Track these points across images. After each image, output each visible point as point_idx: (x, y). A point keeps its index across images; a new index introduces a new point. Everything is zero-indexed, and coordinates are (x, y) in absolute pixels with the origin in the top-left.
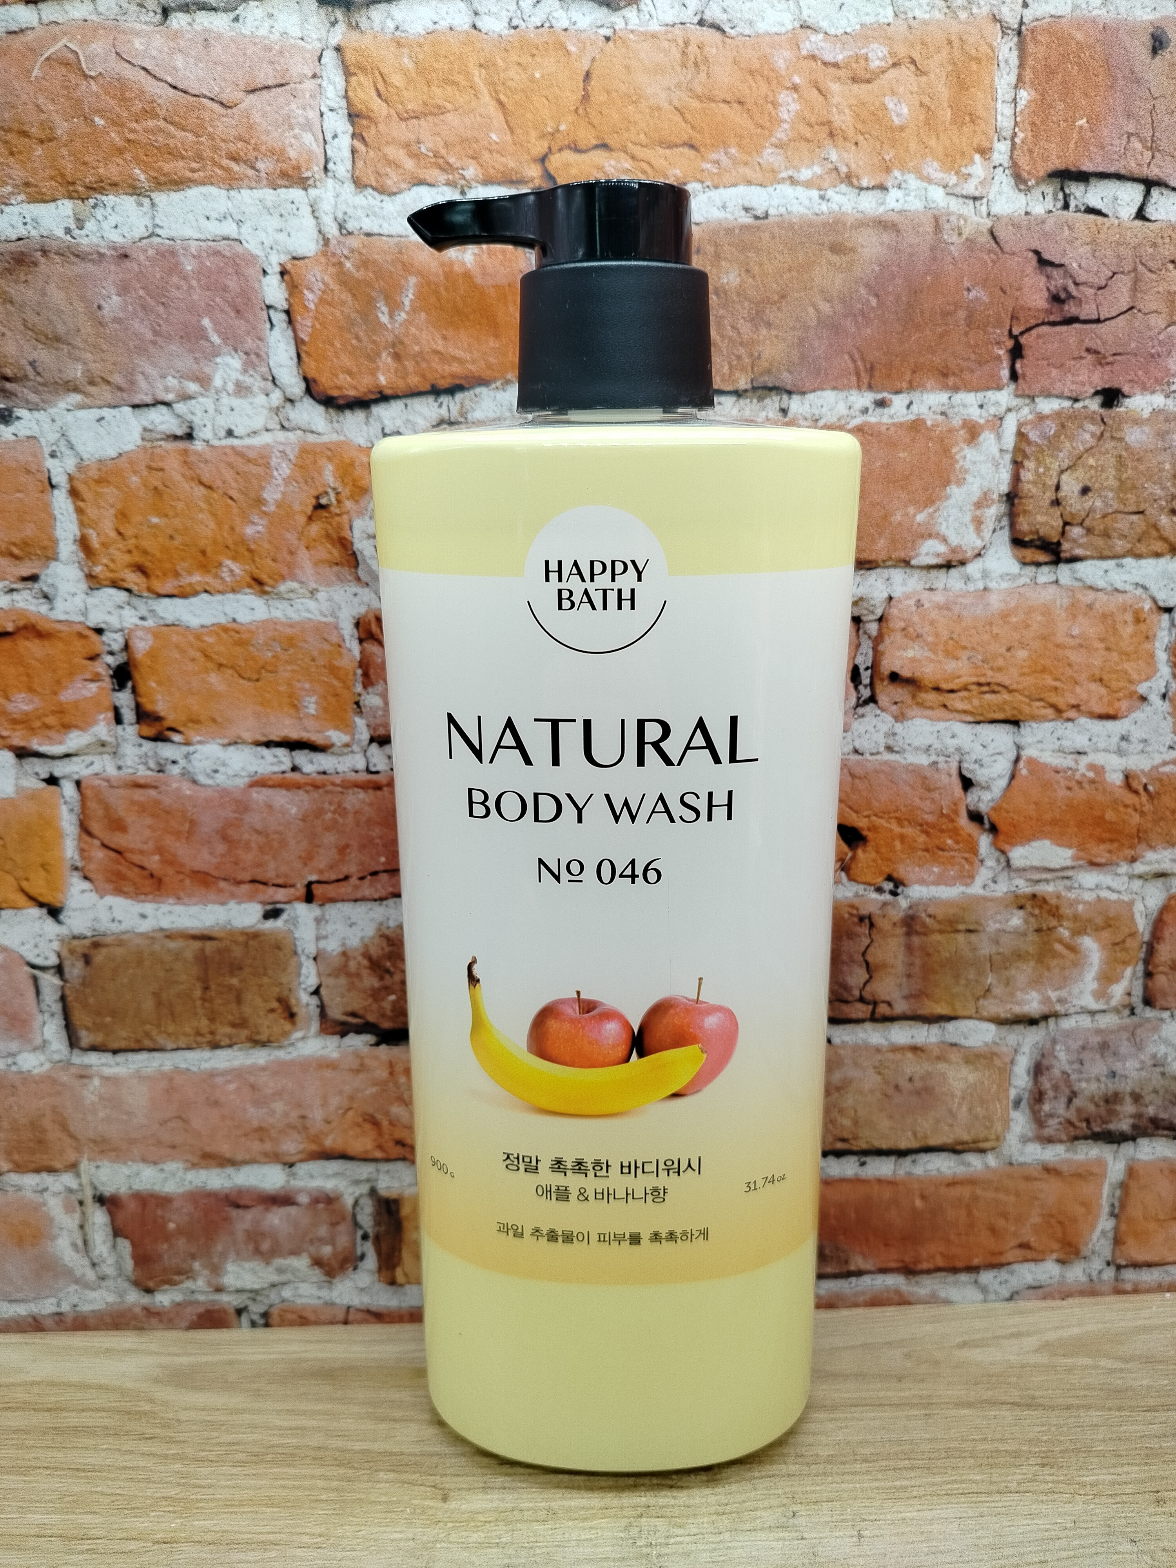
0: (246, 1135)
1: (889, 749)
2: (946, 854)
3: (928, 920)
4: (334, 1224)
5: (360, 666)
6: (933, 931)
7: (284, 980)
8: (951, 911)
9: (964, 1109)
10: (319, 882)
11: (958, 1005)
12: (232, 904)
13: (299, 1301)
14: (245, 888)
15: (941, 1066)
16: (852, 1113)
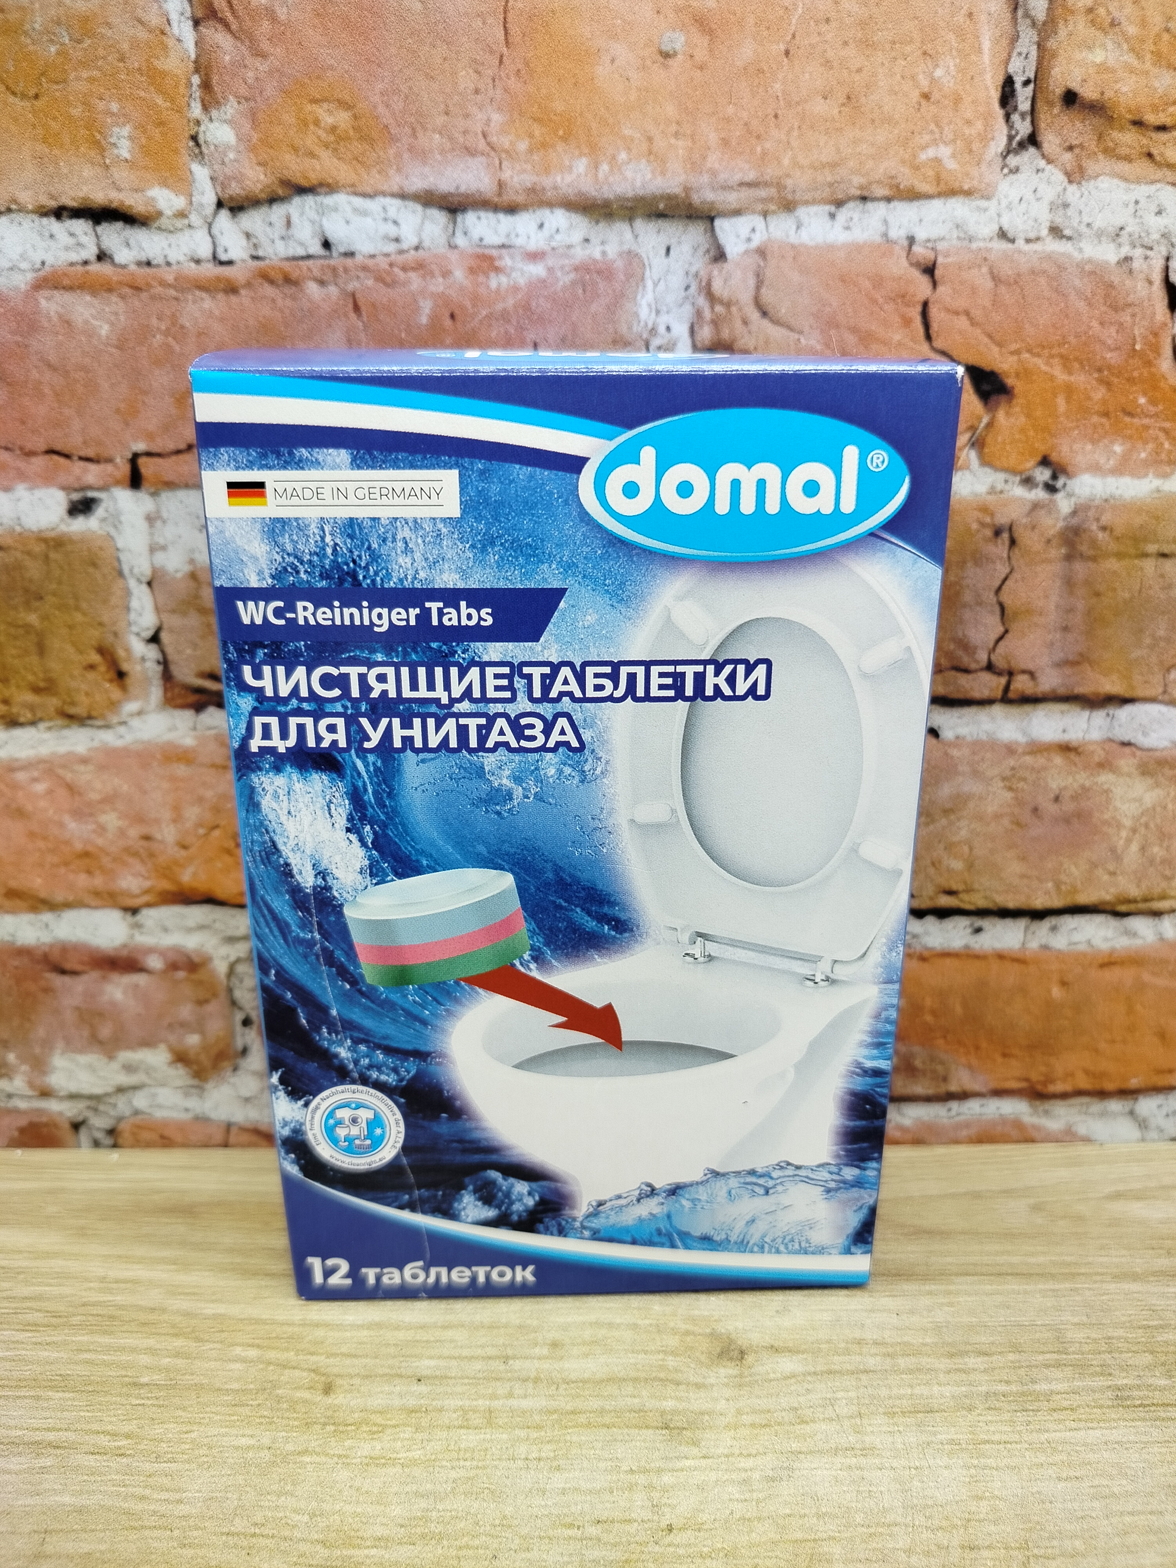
0: (66, 864)
1: (1056, 231)
2: (1136, 421)
3: (1100, 535)
4: (201, 1003)
5: (197, 71)
6: (1107, 555)
7: (105, 619)
8: (1138, 521)
9: (1134, 847)
10: (149, 454)
11: (1137, 678)
12: (21, 490)
13: (159, 1114)
14: (39, 463)
15: (1105, 778)
16: (966, 849)
